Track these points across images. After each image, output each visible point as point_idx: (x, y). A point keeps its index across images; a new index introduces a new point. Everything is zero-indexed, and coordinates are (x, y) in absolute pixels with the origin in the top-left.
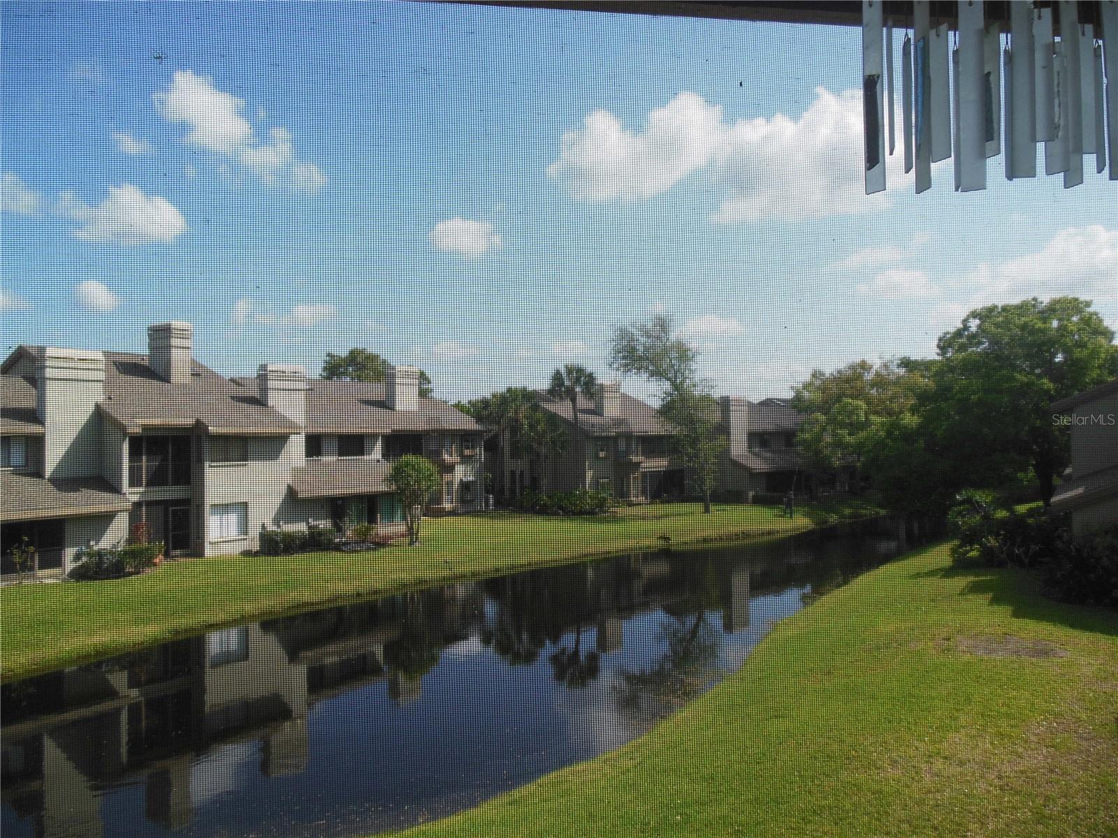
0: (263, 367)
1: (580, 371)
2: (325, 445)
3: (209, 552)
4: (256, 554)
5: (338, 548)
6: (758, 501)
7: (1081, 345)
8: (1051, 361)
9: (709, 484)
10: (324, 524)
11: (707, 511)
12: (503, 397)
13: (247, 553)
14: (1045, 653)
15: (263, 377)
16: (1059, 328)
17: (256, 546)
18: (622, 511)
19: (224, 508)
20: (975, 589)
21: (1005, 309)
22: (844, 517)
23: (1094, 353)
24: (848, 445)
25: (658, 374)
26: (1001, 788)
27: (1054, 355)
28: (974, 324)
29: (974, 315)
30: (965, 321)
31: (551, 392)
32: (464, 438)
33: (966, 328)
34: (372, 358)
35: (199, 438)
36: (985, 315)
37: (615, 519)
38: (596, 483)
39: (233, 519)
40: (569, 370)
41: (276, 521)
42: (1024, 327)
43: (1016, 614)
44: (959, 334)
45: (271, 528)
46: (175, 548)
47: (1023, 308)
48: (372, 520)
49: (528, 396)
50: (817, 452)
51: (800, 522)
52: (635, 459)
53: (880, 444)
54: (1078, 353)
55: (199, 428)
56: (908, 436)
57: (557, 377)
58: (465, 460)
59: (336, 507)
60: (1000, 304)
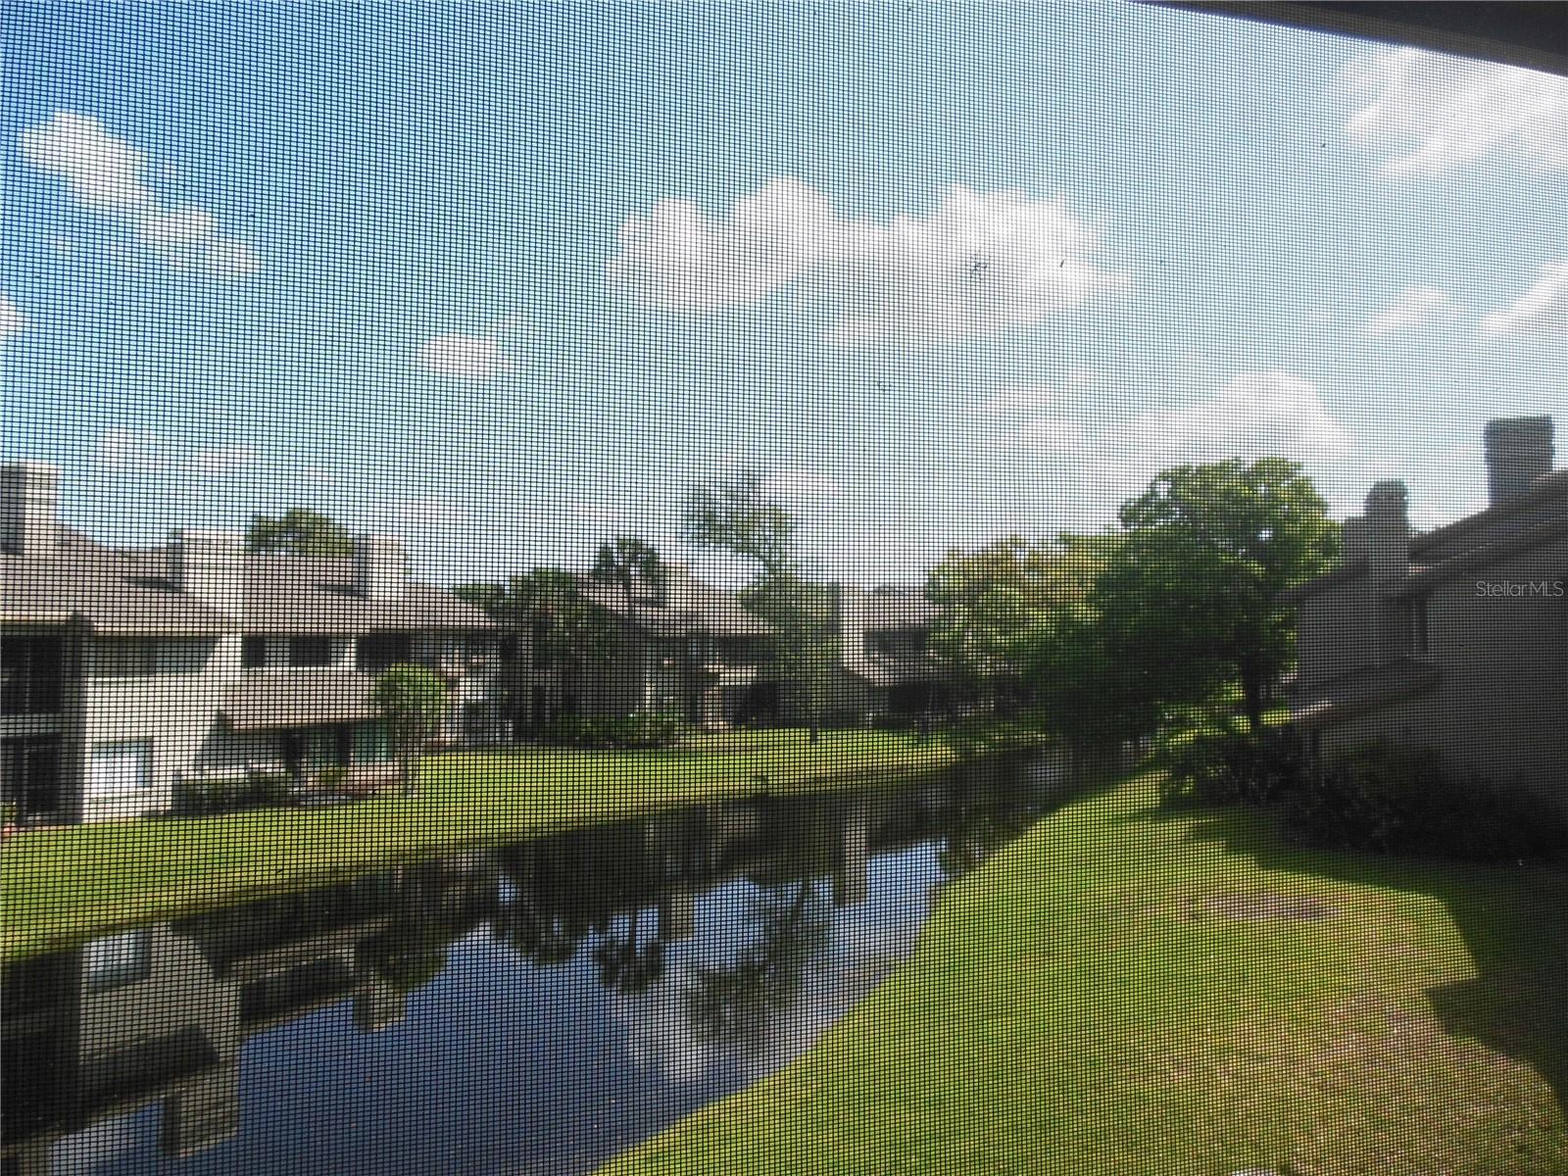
0: (177, 534)
1: (637, 545)
2: (270, 650)
3: (89, 815)
4: (168, 815)
5: (294, 802)
6: (880, 725)
7: (1292, 518)
8: (1255, 537)
9: (818, 702)
10: (272, 768)
11: (814, 739)
12: (525, 581)
13: (152, 816)
14: (1315, 913)
15: (176, 551)
16: (1266, 497)
17: (166, 803)
18: (698, 741)
19: (115, 748)
20: (1202, 834)
21: (1201, 470)
22: (992, 744)
23: (1308, 529)
24: (1000, 648)
25: (745, 548)
26: (1320, 1088)
27: (1259, 530)
28: (1163, 489)
29: (1164, 476)
30: (1153, 485)
31: (596, 573)
32: (471, 640)
33: (1154, 493)
34: (322, 522)
35: (77, 641)
36: (1177, 477)
37: (689, 753)
38: (659, 703)
39: (130, 763)
40: (622, 544)
41: (198, 765)
42: (1226, 493)
43: (1265, 864)
44: (1145, 501)
45: (190, 775)
46: (32, 810)
47: (1223, 469)
48: (344, 761)
49: (563, 579)
50: (958, 657)
51: (939, 752)
52: (711, 668)
53: (1048, 646)
54: (1290, 529)
55: (78, 625)
56: (1083, 635)
57: (605, 553)
58: (473, 671)
59: (290, 743)
60: (1196, 463)
